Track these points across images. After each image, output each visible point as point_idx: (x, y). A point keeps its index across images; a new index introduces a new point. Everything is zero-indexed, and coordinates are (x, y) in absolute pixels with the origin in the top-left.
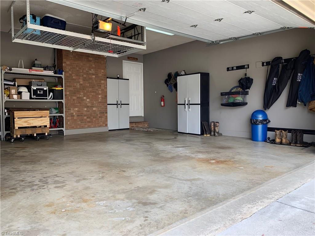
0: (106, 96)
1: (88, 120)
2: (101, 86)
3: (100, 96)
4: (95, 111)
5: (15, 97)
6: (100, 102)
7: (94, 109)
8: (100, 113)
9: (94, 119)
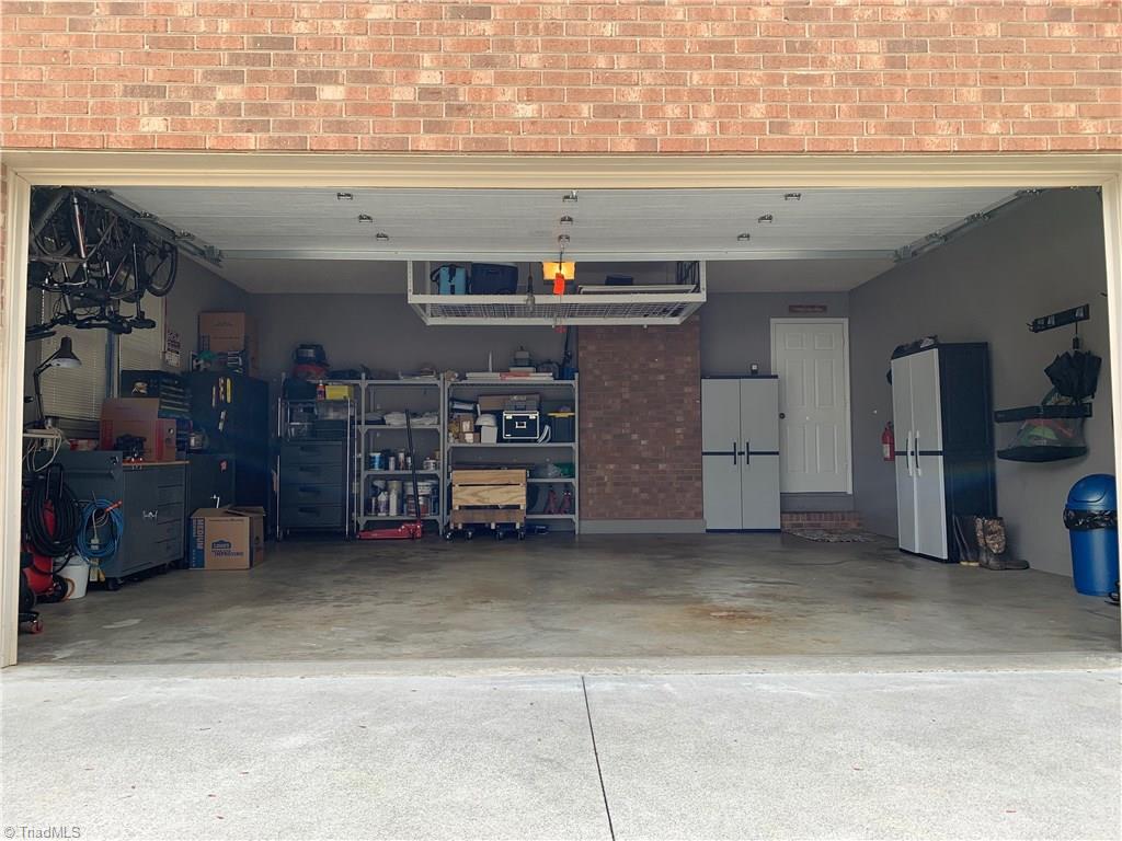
0: (698, 431)
1: (644, 496)
2: (682, 401)
3: (679, 431)
4: (664, 471)
5: (469, 437)
6: (680, 448)
7: (661, 467)
8: (679, 478)
9: (662, 496)
